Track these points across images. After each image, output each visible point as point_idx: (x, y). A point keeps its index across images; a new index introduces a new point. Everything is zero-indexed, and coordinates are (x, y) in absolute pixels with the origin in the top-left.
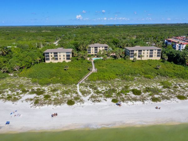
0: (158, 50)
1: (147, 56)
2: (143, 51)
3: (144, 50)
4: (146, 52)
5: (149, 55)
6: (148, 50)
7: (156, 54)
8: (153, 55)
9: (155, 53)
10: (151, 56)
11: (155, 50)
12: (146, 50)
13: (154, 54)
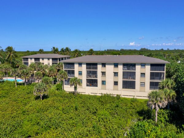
0: (152, 65)
1: (116, 83)
2: (99, 67)
3: (104, 65)
4: (110, 69)
5: (120, 79)
6: (116, 65)
7: (147, 80)
8: (134, 83)
9: (143, 74)
10: (129, 85)
11: (143, 65)
12: (110, 64)
13: (138, 80)
